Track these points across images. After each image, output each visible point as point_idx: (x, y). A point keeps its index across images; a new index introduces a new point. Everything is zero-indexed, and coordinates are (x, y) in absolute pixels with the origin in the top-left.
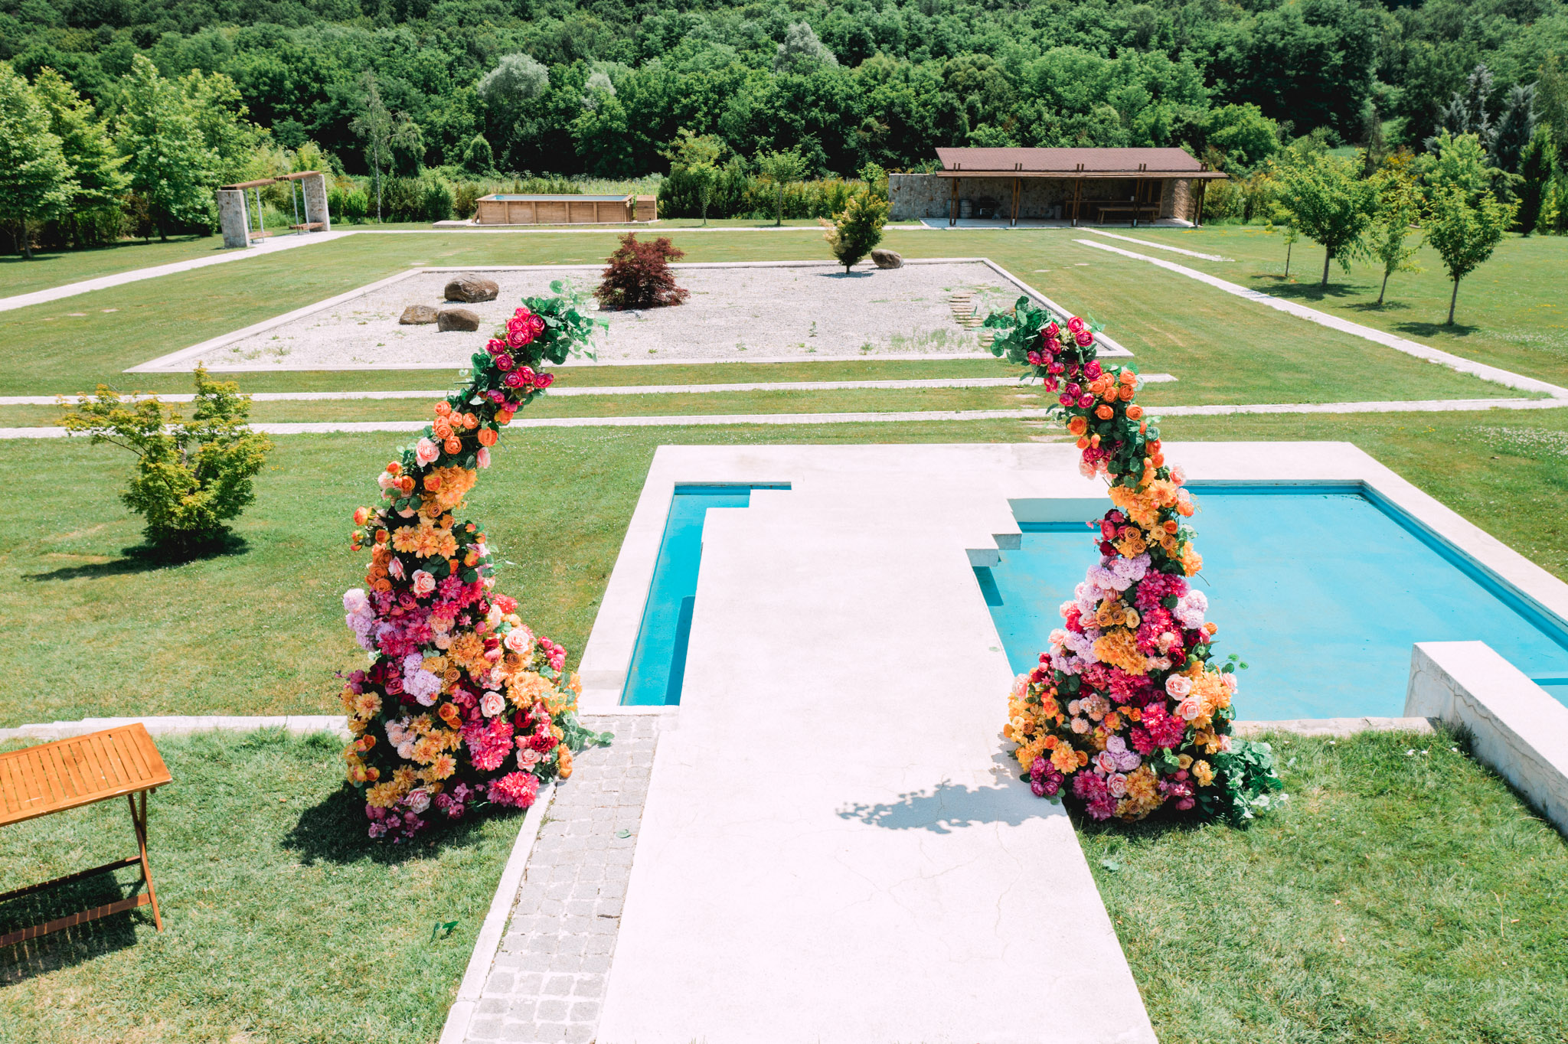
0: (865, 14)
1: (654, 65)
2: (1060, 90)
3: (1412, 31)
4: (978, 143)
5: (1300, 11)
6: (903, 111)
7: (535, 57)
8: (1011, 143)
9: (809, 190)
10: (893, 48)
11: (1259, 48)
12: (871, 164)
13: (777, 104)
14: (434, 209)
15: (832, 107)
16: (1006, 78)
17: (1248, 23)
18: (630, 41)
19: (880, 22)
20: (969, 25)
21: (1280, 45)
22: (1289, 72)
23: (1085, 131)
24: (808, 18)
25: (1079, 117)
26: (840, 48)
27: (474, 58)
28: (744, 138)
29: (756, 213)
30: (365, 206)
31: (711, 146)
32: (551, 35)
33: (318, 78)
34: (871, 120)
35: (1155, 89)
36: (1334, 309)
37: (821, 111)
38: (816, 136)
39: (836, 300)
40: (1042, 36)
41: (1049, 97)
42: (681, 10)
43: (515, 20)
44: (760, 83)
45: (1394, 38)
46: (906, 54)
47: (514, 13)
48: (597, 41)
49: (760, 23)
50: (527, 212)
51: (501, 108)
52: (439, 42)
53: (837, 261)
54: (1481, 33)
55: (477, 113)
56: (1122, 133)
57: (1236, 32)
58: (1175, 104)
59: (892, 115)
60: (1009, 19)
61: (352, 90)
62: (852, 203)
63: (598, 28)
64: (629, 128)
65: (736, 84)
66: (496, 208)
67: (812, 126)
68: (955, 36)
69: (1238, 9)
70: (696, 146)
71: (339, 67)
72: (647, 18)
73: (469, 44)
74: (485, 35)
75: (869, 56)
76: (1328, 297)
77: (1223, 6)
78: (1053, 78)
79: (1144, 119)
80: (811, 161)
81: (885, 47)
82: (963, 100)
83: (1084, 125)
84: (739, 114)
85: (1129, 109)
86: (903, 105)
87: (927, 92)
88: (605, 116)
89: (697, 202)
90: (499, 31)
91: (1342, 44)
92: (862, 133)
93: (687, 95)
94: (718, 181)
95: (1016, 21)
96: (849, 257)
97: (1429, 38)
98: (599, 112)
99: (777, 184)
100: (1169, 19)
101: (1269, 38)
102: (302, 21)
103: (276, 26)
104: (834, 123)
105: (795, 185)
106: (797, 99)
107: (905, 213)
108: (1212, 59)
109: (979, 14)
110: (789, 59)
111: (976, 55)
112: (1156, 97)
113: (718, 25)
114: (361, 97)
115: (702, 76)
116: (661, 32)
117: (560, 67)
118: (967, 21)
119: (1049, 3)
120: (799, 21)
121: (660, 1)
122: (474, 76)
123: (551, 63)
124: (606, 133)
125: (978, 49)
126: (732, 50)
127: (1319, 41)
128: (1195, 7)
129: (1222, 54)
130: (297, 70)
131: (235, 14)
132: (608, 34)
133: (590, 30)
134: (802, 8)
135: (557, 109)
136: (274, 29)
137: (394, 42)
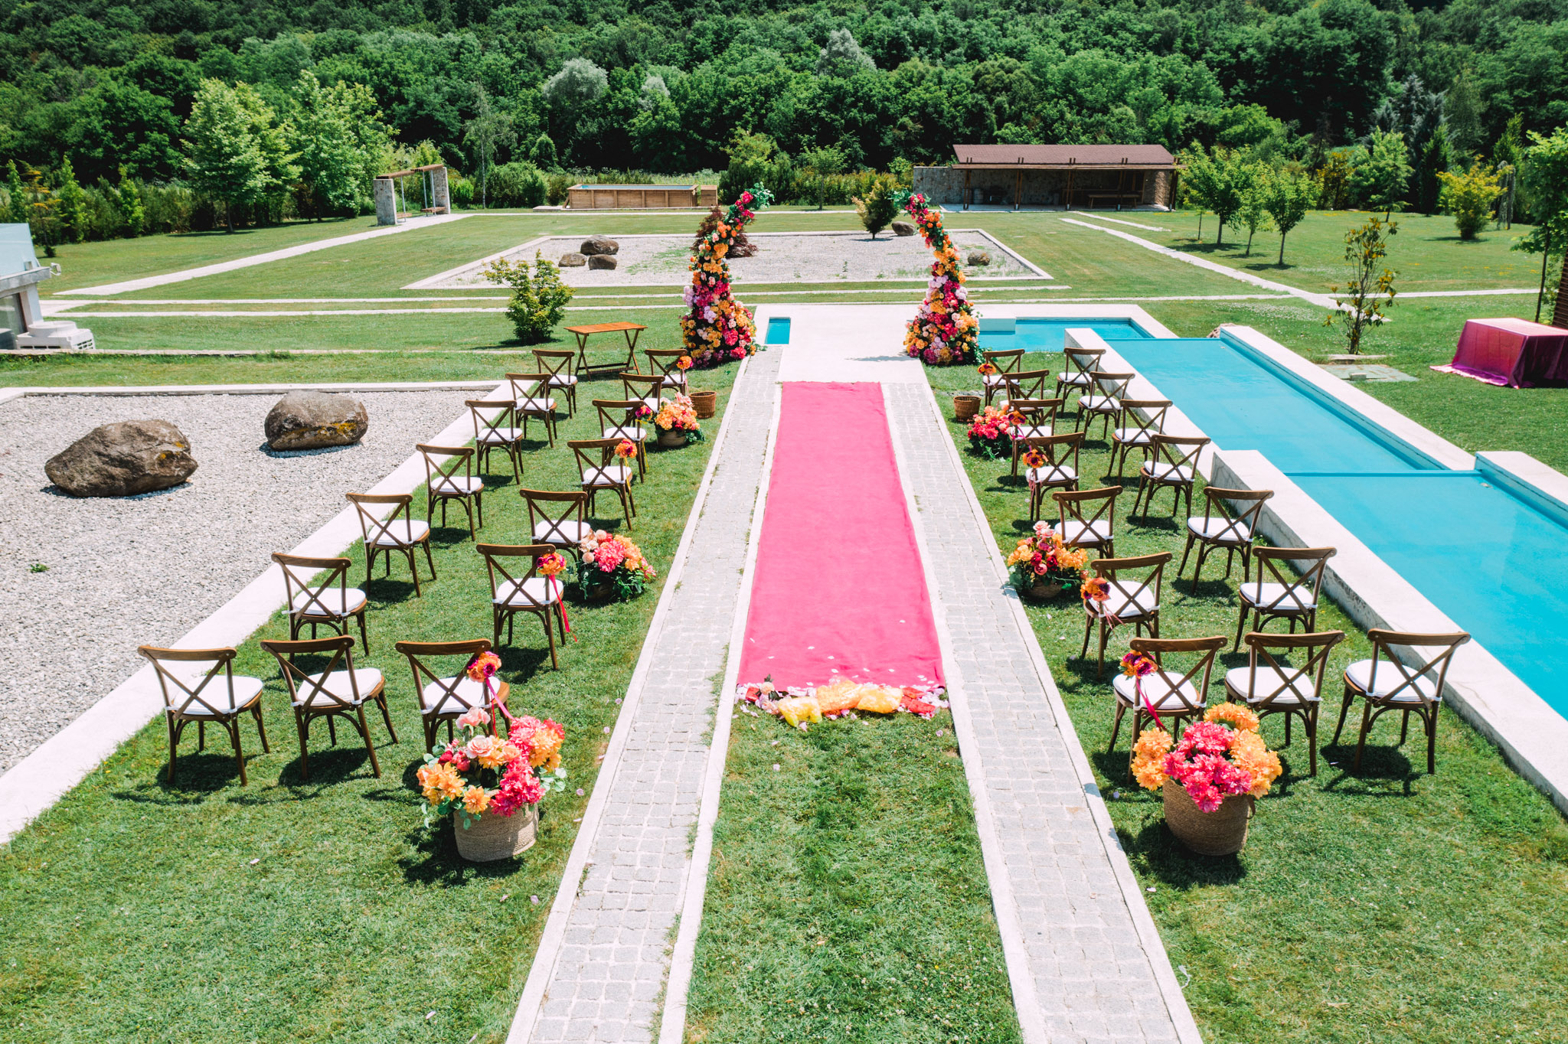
0: (903, 19)
1: (705, 68)
2: (1081, 91)
3: (1429, 32)
4: (1005, 141)
5: (1317, 15)
6: (936, 112)
7: (594, 62)
8: (1035, 140)
9: (848, 182)
10: (929, 52)
11: (1277, 50)
12: (901, 159)
13: (819, 105)
14: (531, 197)
15: (869, 107)
16: (1033, 81)
17: (1269, 26)
18: (681, 45)
19: (917, 27)
20: (1002, 29)
21: (1298, 47)
22: (1306, 74)
23: (1103, 129)
24: (849, 23)
25: (1099, 116)
26: (879, 51)
27: (534, 62)
28: (788, 136)
29: (801, 200)
30: (472, 195)
31: (762, 143)
32: (606, 39)
33: (396, 81)
34: (905, 119)
35: (1171, 91)
37: (860, 111)
38: (854, 135)
39: (863, 253)
40: (1071, 39)
41: (1071, 97)
42: (728, 15)
43: (570, 25)
44: (804, 85)
45: (1411, 39)
46: (942, 56)
47: (569, 18)
48: (650, 45)
49: (803, 28)
50: (610, 199)
51: (563, 109)
52: (502, 46)
53: (865, 231)
54: (1497, 34)
55: (542, 114)
56: (1137, 131)
57: (1257, 34)
58: (1188, 104)
59: (926, 114)
60: (1039, 23)
61: (428, 92)
62: (877, 185)
63: (651, 32)
64: (682, 127)
65: (781, 86)
66: (584, 196)
67: (851, 124)
68: (988, 39)
69: (1263, 11)
70: (752, 144)
71: (415, 71)
72: (697, 23)
73: (530, 49)
74: (549, 39)
75: (907, 59)
77: (1248, 8)
78: (1075, 80)
79: (1158, 119)
80: (849, 155)
81: (923, 50)
82: (991, 101)
83: (1103, 124)
84: (784, 115)
85: (1145, 109)
86: (935, 106)
87: (959, 93)
88: (660, 117)
90: (557, 36)
91: (1357, 47)
92: (897, 132)
93: (735, 97)
94: (770, 173)
95: (1046, 25)
97: (1448, 39)
98: (655, 113)
99: (819, 176)
100: (1193, 23)
101: (1288, 41)
102: (370, 27)
103: (350, 32)
104: (872, 122)
105: (835, 177)
106: (837, 100)
108: (1234, 61)
109: (1012, 17)
110: (829, 62)
111: (1007, 58)
112: (1171, 98)
113: (764, 30)
114: (436, 99)
115: (750, 79)
116: (710, 36)
117: (618, 70)
118: (1000, 24)
119: (1080, 6)
120: (840, 26)
121: (707, 5)
122: (535, 78)
123: (609, 67)
124: (661, 132)
125: (1009, 52)
126: (777, 53)
127: (1335, 43)
128: (1220, 11)
129: (1243, 56)
130: (377, 74)
131: (307, 20)
132: (660, 38)
133: (643, 35)
134: (843, 13)
135: (616, 110)
136: (347, 34)
137: (460, 46)
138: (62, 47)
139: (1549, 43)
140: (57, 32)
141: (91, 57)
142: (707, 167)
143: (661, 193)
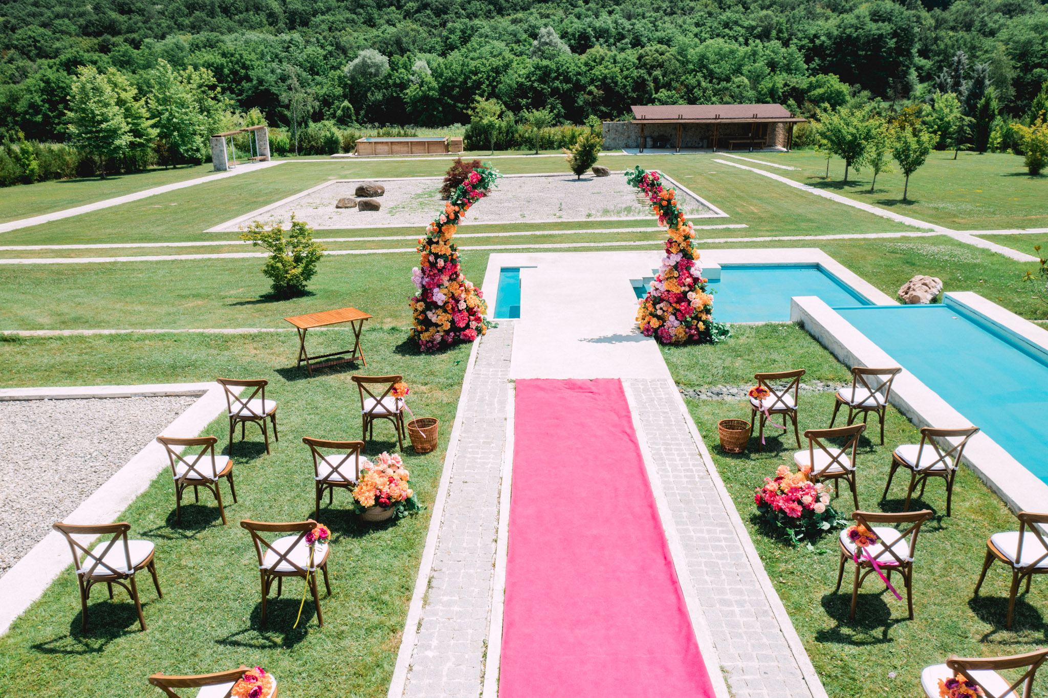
0: (588, 20)
1: (455, 55)
2: (712, 66)
3: (941, 24)
4: (663, 103)
5: (867, 14)
6: (613, 82)
7: (380, 51)
8: (681, 101)
9: (555, 132)
10: (606, 42)
11: (841, 37)
12: (592, 116)
13: (533, 79)
14: (329, 147)
15: (567, 80)
16: (678, 60)
17: (834, 22)
18: (439, 39)
19: (598, 25)
20: (655, 26)
21: (855, 35)
22: (860, 53)
23: (728, 93)
24: (552, 23)
25: (724, 84)
26: (572, 41)
27: (340, 52)
28: (512, 100)
29: (523, 147)
30: (288, 146)
31: (494, 106)
32: (388, 36)
33: (244, 67)
34: (592, 88)
35: (773, 65)
36: (847, 194)
37: (561, 83)
38: (558, 98)
39: (572, 193)
40: (701, 32)
41: (705, 71)
42: (471, 19)
43: (365, 27)
44: (522, 66)
45: (929, 29)
46: (615, 44)
47: (364, 23)
48: (418, 39)
49: (521, 27)
50: (386, 148)
51: (359, 84)
52: (318, 42)
53: (572, 173)
54: (986, 25)
55: (344, 88)
56: (751, 93)
57: (827, 27)
58: (785, 74)
59: (606, 84)
60: (680, 21)
61: (266, 74)
62: (581, 140)
63: (418, 32)
64: (440, 95)
65: (507, 66)
66: (367, 146)
67: (555, 92)
68: (646, 33)
69: (829, 12)
70: (487, 107)
71: (257, 59)
72: (449, 25)
73: (337, 43)
74: (348, 37)
75: (591, 47)
76: (846, 188)
77: (819, 10)
78: (707, 59)
79: (766, 85)
80: (556, 115)
81: (602, 40)
82: (650, 74)
83: (727, 89)
84: (509, 86)
85: (756, 79)
86: (612, 78)
87: (628, 69)
88: (425, 88)
89: (487, 141)
90: (355, 34)
91: (895, 34)
92: (586, 96)
93: (476, 74)
94: (500, 128)
95: (684, 23)
96: (579, 170)
97: (953, 29)
98: (421, 86)
99: (535, 129)
100: (783, 20)
101: (848, 31)
102: (230, 30)
103: (215, 34)
104: (569, 90)
105: (547, 130)
106: (545, 75)
107: (613, 145)
108: (811, 45)
109: (661, 18)
110: (540, 50)
111: (659, 45)
112: (773, 70)
113: (494, 29)
114: (271, 78)
115: (485, 61)
116: (459, 33)
117: (396, 57)
118: (653, 23)
119: (706, 10)
120: (546, 25)
121: (456, 13)
122: (341, 63)
123: (390, 55)
124: (425, 98)
125: (661, 41)
126: (504, 44)
127: (880, 32)
128: (800, 11)
129: (817, 42)
130: (231, 62)
131: (188, 26)
132: (425, 35)
133: (413, 33)
134: (548, 16)
135: (395, 84)
136: (214, 35)
137: (290, 42)
138: (23, 47)
139: (1032, 29)
140: (20, 37)
141: (42, 54)
142: (457, 122)
143: (422, 143)
